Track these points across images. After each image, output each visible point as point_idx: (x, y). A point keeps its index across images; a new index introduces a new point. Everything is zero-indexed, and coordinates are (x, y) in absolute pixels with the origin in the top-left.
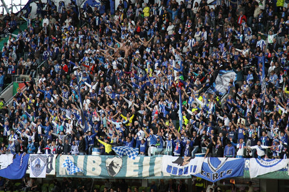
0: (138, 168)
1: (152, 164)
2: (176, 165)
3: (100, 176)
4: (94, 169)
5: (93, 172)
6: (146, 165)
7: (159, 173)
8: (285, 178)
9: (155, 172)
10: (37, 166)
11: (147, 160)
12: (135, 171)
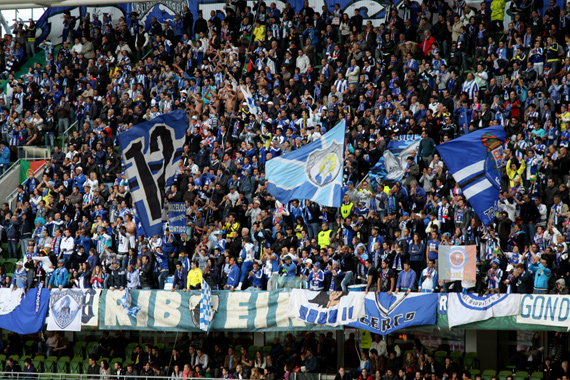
0: (246, 313)
1: (273, 304)
2: (315, 307)
3: (178, 327)
4: (167, 315)
5: (166, 320)
6: (262, 307)
7: (284, 320)
8: (512, 328)
9: (277, 319)
10: (64, 309)
11: (263, 297)
12: (241, 317)
